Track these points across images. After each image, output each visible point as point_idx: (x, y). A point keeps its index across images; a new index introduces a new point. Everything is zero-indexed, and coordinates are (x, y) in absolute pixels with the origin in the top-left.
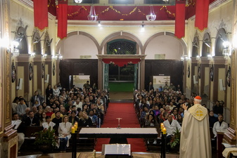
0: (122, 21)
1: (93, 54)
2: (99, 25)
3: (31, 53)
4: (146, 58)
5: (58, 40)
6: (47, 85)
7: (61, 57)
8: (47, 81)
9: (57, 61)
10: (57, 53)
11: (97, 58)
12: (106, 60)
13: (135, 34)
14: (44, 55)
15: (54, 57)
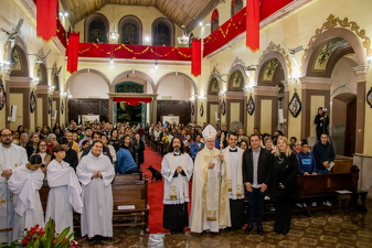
0: (134, 60)
1: (103, 93)
2: (112, 62)
3: (34, 77)
4: (159, 98)
5: (68, 75)
6: (54, 122)
7: (70, 97)
8: (55, 118)
9: (66, 98)
10: (66, 90)
11: (108, 97)
12: (115, 99)
13: (147, 73)
15: (63, 94)
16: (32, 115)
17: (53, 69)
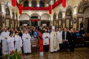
0: (35, 11)
1: (28, 19)
2: (30, 11)
3: (11, 15)
4: (41, 20)
5: (20, 15)
7: (20, 20)
8: (17, 25)
10: (19, 18)
11: (29, 20)
12: (31, 20)
13: (38, 14)
14: (16, 18)
16: (11, 25)
17: (16, 13)
